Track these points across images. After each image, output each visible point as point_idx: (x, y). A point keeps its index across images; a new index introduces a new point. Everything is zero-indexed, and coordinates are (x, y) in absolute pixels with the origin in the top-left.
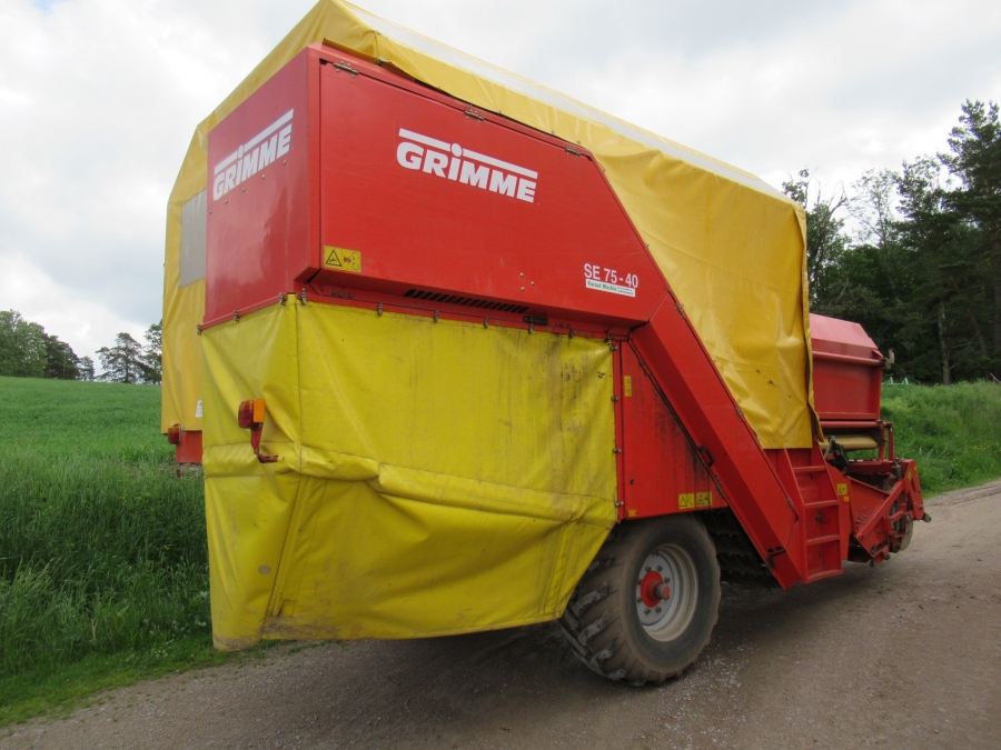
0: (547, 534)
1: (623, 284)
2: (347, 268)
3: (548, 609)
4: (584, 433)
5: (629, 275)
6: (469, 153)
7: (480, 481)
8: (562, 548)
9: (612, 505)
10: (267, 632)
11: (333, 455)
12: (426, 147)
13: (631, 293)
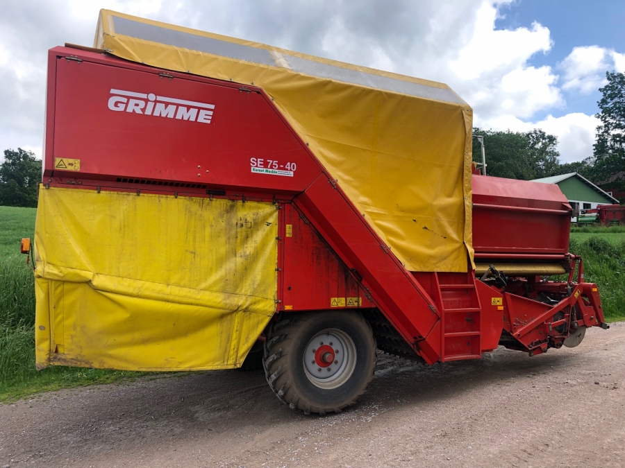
0: (222, 316)
1: (284, 169)
2: (70, 168)
3: (230, 362)
4: (252, 259)
5: (289, 164)
6: (160, 98)
7: (168, 285)
8: (235, 327)
9: (273, 302)
10: (53, 361)
11: (62, 268)
12: (129, 98)
13: (291, 174)
